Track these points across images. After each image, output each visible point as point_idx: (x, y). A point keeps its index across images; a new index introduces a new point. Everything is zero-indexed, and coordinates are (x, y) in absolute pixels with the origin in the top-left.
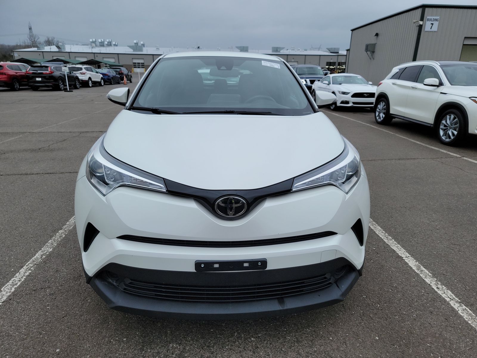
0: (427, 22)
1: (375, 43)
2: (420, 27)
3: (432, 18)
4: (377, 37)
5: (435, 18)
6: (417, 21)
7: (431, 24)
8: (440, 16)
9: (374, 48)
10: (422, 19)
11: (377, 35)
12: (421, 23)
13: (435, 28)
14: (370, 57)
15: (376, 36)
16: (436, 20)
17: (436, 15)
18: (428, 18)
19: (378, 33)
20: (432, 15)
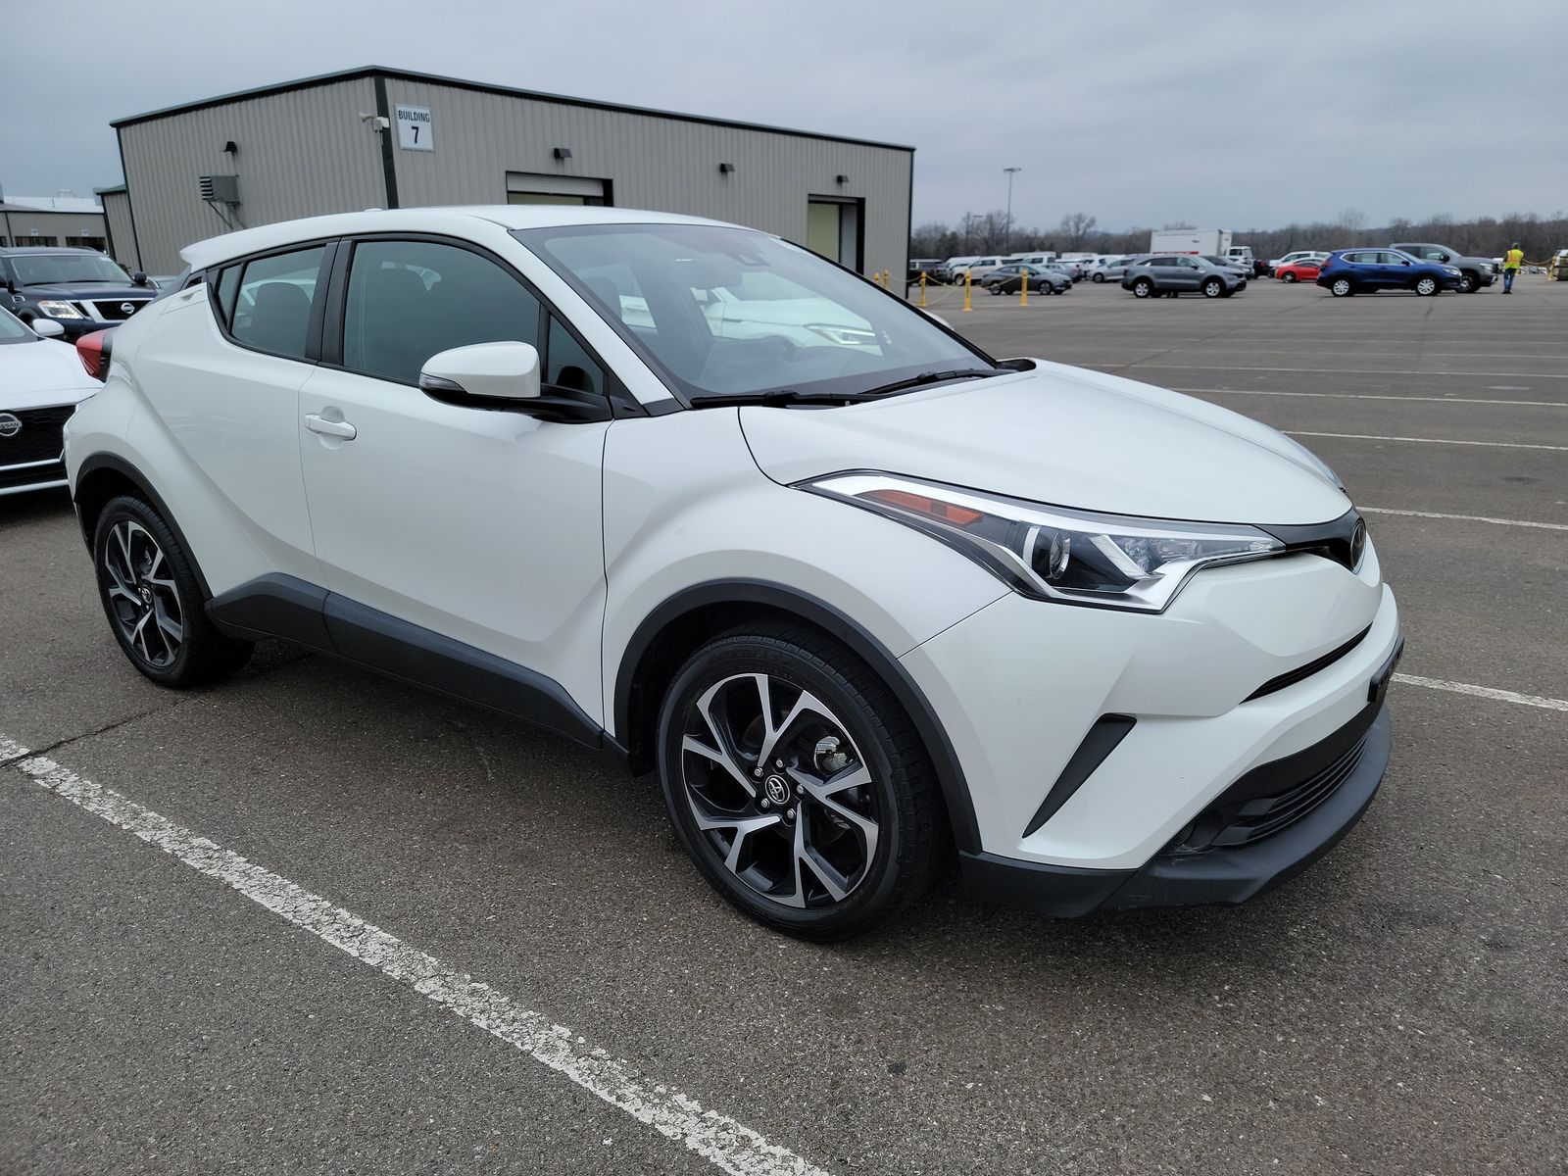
0: (399, 121)
1: (233, 174)
2: (386, 133)
3: (412, 110)
4: (233, 155)
5: (418, 111)
6: (369, 115)
7: (413, 128)
8: (430, 106)
9: (236, 192)
10: (383, 110)
11: (231, 147)
12: (385, 122)
13: (426, 141)
14: (227, 218)
15: (230, 153)
16: (423, 117)
17: (419, 104)
18: (398, 108)
19: (233, 140)
20: (407, 103)
